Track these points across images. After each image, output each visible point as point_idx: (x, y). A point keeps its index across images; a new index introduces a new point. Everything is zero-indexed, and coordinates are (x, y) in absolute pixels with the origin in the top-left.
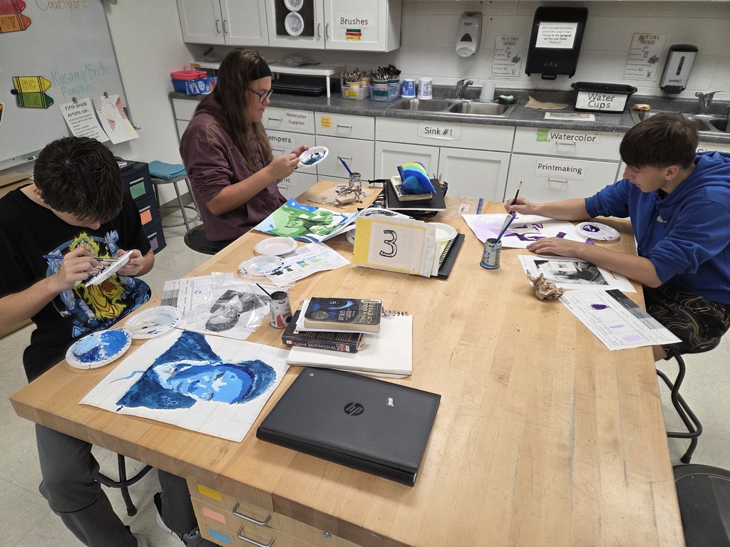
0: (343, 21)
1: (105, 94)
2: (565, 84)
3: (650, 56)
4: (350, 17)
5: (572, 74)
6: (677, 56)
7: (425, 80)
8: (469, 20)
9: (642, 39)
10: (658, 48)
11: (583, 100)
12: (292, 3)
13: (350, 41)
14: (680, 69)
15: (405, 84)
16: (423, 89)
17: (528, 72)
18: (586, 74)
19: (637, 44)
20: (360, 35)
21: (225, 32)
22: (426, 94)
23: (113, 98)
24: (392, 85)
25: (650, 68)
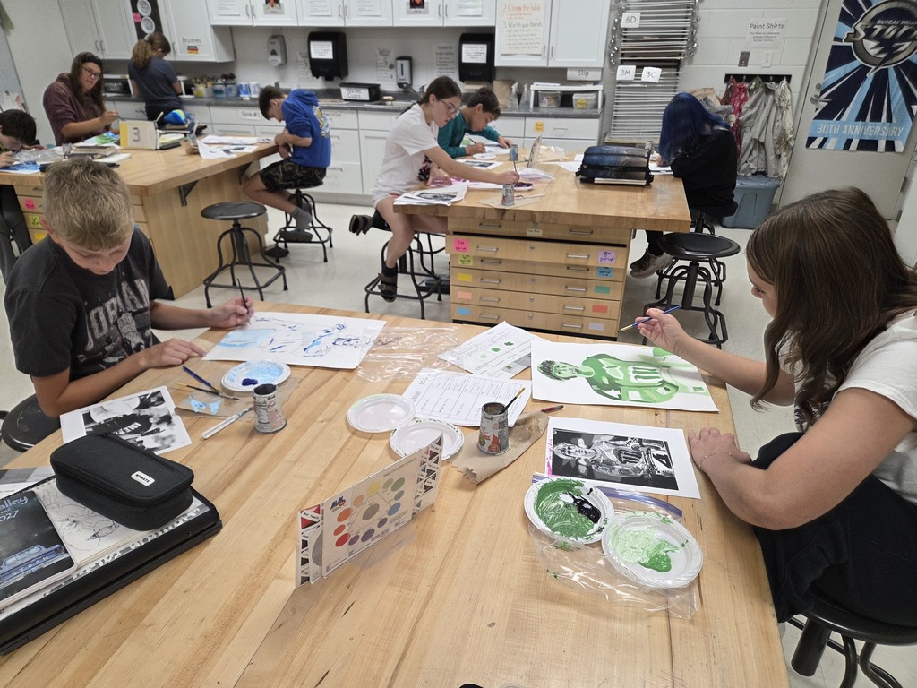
0: (184, 40)
1: (7, 92)
2: (337, 84)
3: (389, 64)
4: (189, 38)
6: (399, 63)
7: (253, 83)
8: (274, 40)
9: (381, 52)
10: (391, 59)
11: (345, 93)
12: (147, 28)
13: (192, 54)
14: (402, 72)
15: (240, 86)
16: (252, 89)
17: (315, 75)
18: (355, 76)
19: (379, 56)
20: (197, 50)
21: (103, 50)
22: (255, 93)
23: (14, 96)
24: (229, 86)
25: (393, 72)
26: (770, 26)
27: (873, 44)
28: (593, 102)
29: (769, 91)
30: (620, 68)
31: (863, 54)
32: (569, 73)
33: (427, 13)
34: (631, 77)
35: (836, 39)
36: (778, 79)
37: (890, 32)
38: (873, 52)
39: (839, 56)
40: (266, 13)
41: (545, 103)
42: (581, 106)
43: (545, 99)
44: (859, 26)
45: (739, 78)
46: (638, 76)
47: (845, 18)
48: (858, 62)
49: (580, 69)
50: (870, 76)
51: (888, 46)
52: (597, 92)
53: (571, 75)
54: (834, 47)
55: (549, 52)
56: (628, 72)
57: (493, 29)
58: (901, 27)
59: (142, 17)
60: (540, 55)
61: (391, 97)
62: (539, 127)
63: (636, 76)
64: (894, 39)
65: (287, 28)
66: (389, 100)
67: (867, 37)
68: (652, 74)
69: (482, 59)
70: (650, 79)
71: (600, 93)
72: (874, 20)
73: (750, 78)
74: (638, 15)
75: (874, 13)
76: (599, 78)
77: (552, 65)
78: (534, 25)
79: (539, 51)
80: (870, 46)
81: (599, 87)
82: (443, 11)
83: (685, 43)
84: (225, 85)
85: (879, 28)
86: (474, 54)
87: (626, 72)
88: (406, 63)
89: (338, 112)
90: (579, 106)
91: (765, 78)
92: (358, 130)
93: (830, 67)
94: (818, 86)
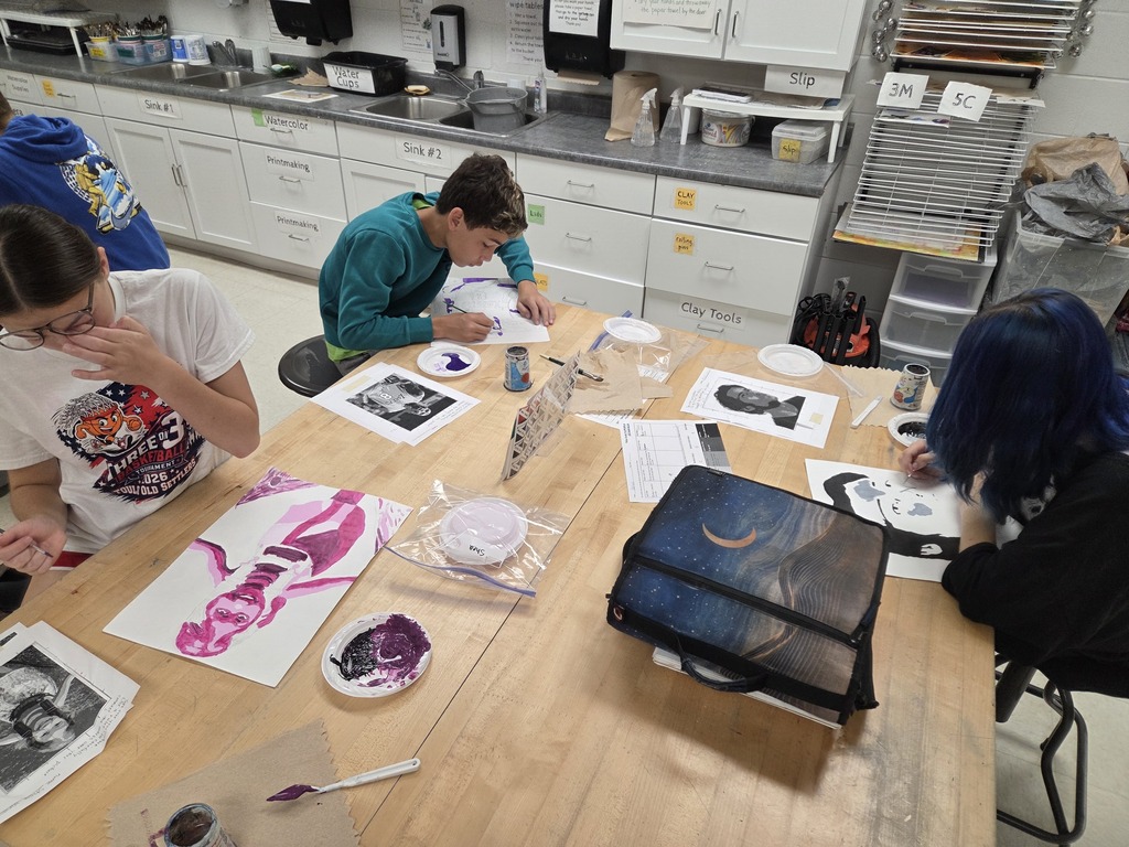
3: (422, 20)
7: (189, 39)
14: (444, 38)
18: (365, 39)
24: (149, 42)
25: (428, 36)
28: (819, 147)
30: (891, 78)
32: (770, 77)
34: (913, 102)
41: (713, 137)
42: (788, 156)
43: (714, 127)
46: (931, 101)
49: (795, 71)
52: (828, 125)
53: (773, 81)
55: (728, 25)
56: (907, 90)
60: (708, 31)
61: (423, 88)
62: (685, 200)
63: (925, 99)
66: (417, 94)
68: (966, 100)
69: (587, 29)
70: (960, 113)
71: (836, 129)
76: (837, 95)
77: (733, 55)
79: (707, 22)
81: (836, 115)
83: (1065, 29)
84: (142, 39)
86: (573, 15)
87: (901, 90)
88: (450, 22)
89: (301, 120)
90: (784, 155)
92: (338, 158)
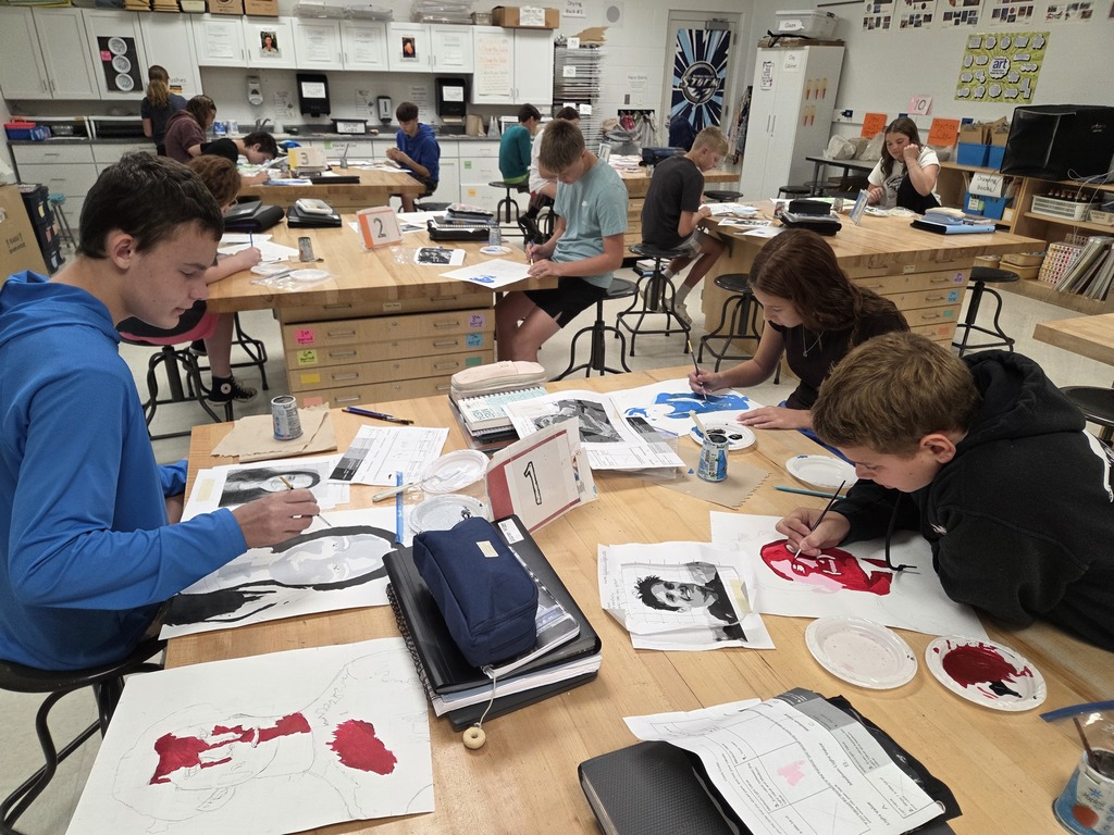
2: (327, 121)
5: (328, 113)
6: (382, 101)
7: (232, 121)
8: (253, 80)
9: (360, 92)
10: (371, 97)
11: (341, 127)
12: (120, 67)
14: (385, 109)
15: (217, 124)
16: (231, 127)
17: (303, 112)
18: (337, 113)
19: (358, 95)
20: (181, 89)
22: (235, 130)
25: (373, 109)
26: (639, 78)
27: (693, 89)
29: (646, 120)
31: (689, 97)
33: (418, 61)
35: (675, 87)
36: (648, 112)
37: (700, 83)
38: (693, 95)
39: (677, 98)
40: (262, 56)
44: (684, 78)
45: (626, 112)
47: (678, 74)
48: (687, 101)
50: (694, 109)
51: (700, 90)
54: (674, 92)
55: (515, 93)
57: (472, 75)
58: (705, 79)
59: (113, 55)
60: (508, 95)
61: (376, 131)
64: (702, 87)
65: (263, 69)
67: (689, 85)
69: (460, 98)
72: (691, 75)
73: (633, 112)
74: (574, 68)
75: (691, 71)
77: (517, 102)
78: (503, 73)
79: (507, 92)
80: (691, 90)
82: (432, 60)
85: (694, 80)
86: (452, 94)
91: (641, 112)
93: (673, 105)
94: (668, 117)
